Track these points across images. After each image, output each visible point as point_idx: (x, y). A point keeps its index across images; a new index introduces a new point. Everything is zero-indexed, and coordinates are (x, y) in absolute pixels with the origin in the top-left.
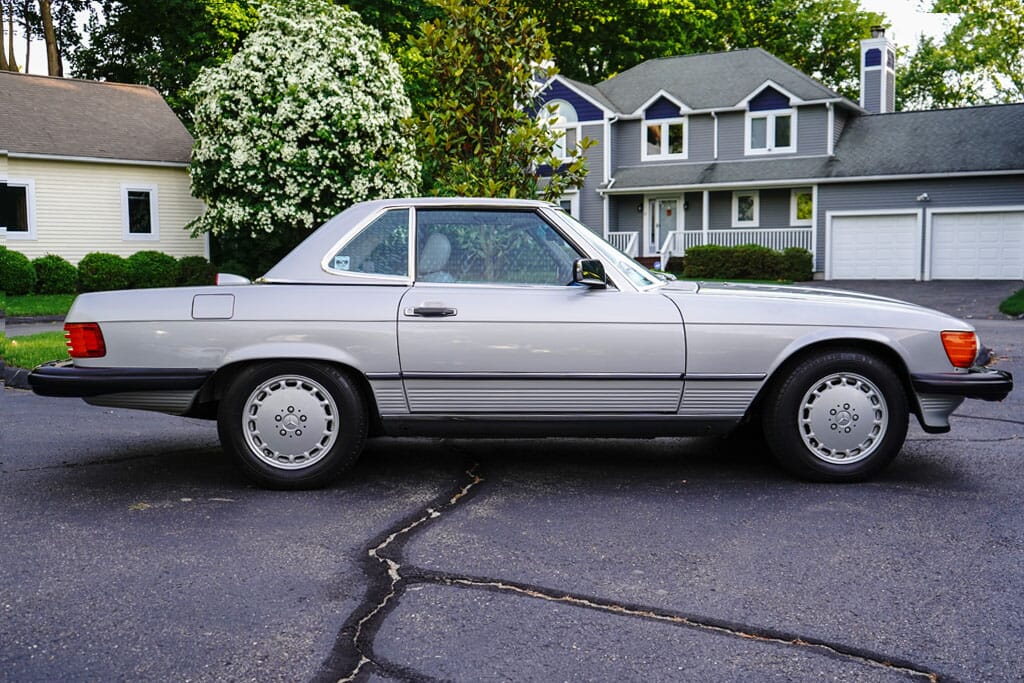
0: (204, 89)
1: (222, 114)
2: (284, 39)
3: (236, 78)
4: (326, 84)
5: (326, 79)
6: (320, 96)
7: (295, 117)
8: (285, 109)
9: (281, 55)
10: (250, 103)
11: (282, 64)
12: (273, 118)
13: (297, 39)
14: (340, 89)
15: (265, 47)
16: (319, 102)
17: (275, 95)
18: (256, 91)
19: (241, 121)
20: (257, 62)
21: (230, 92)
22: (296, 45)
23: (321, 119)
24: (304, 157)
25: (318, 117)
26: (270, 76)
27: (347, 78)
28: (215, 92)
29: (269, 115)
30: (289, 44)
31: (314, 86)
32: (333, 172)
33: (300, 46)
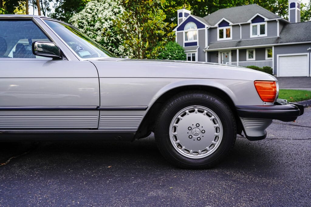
0: (74, 20)
1: (79, 27)
2: (98, 3)
3: (83, 16)
4: (110, 17)
5: (111, 15)
6: (108, 21)
7: (100, 27)
8: (97, 25)
9: (96, 8)
10: (87, 23)
11: (97, 11)
12: (93, 28)
13: (102, 3)
14: (115, 18)
15: (92, 6)
16: (108, 22)
17: (94, 21)
18: (88, 20)
19: (84, 29)
20: (89, 11)
21: (81, 21)
22: (101, 5)
23: (109, 28)
24: (103, 40)
25: (107, 27)
26: (93, 15)
27: (117, 15)
28: (77, 21)
29: (93, 27)
30: (99, 5)
31: (106, 18)
32: (112, 44)
33: (102, 5)
